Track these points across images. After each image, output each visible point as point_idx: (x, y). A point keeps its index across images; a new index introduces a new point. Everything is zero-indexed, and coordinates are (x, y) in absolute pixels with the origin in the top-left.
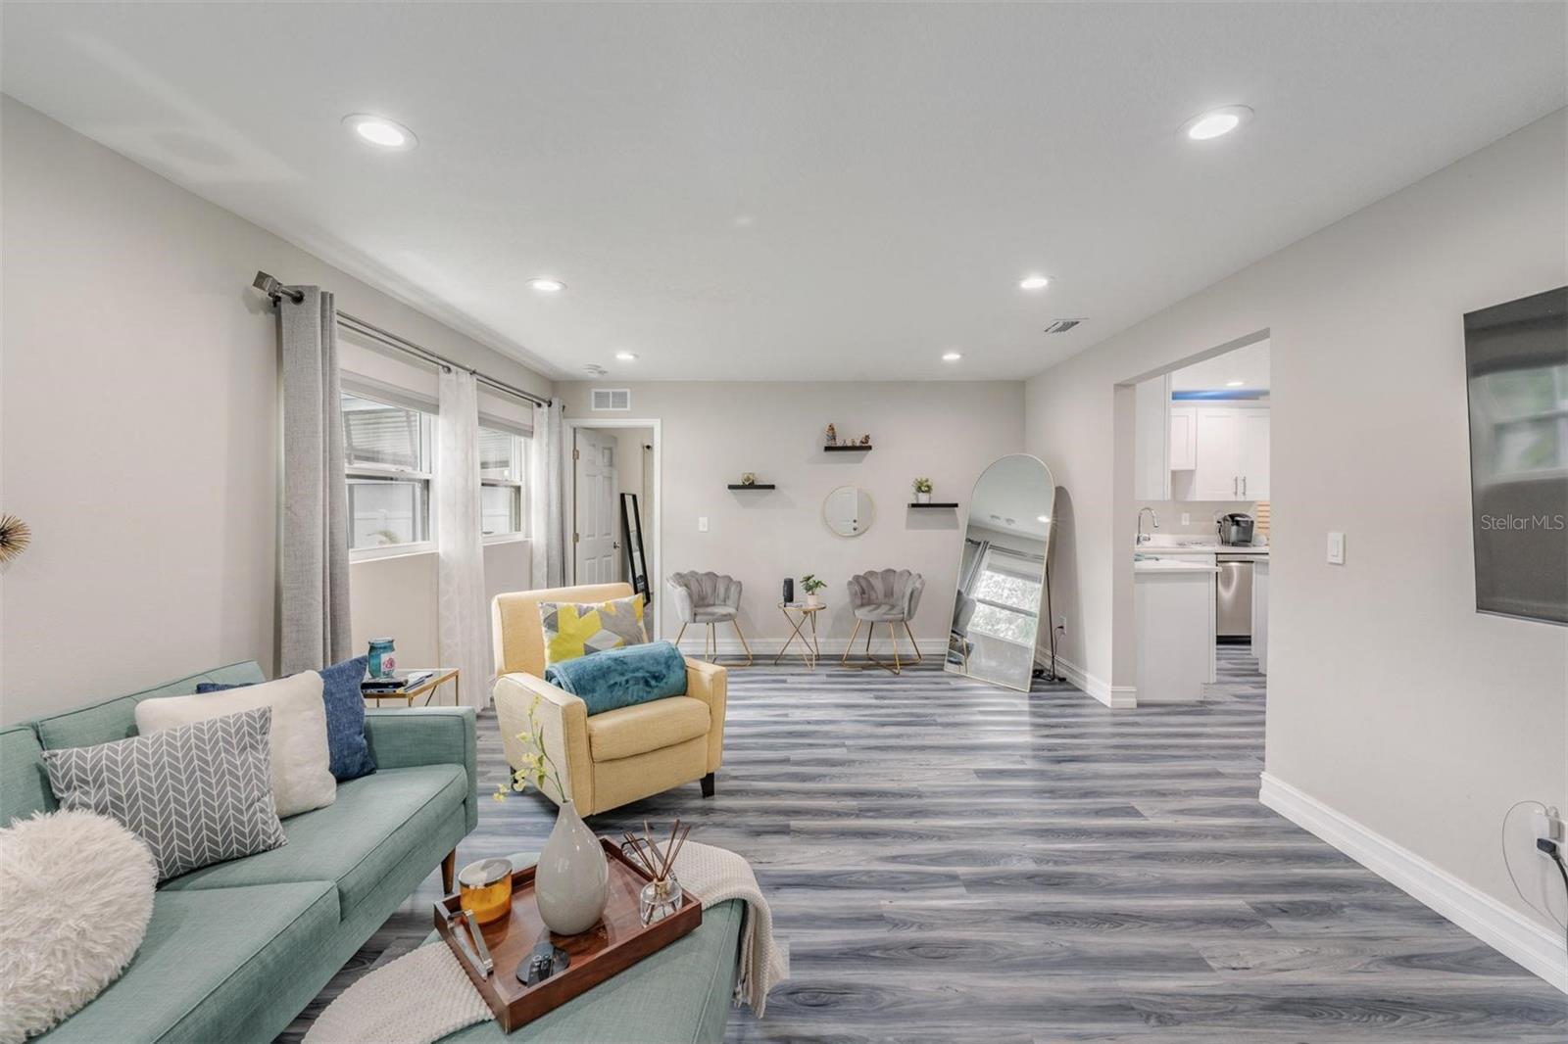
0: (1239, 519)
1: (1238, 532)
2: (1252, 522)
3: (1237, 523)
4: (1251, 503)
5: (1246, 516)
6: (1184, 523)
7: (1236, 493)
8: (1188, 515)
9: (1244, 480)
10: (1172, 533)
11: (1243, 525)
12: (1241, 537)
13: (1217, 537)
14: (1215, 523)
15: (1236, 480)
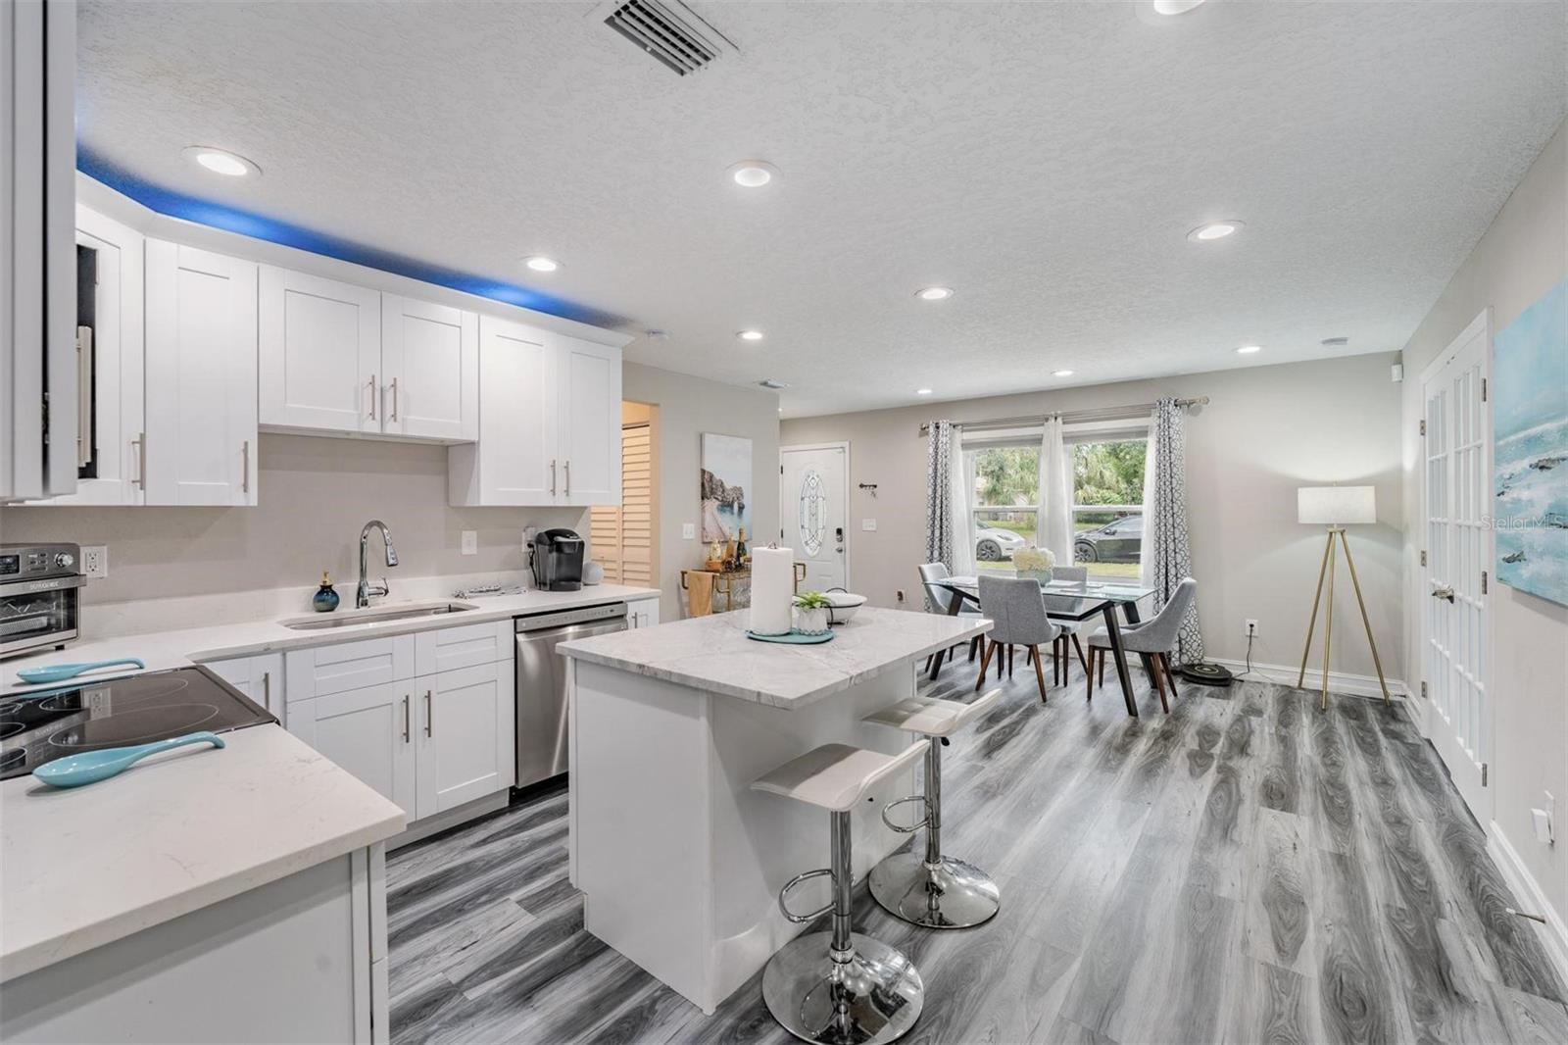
0: (561, 539)
1: (559, 563)
2: (582, 544)
3: (559, 547)
4: (581, 510)
5: (572, 534)
6: (466, 551)
7: (553, 491)
8: (474, 534)
9: (567, 467)
10: (442, 571)
11: (567, 550)
12: (565, 571)
13: (526, 574)
14: (524, 548)
15: (553, 466)
